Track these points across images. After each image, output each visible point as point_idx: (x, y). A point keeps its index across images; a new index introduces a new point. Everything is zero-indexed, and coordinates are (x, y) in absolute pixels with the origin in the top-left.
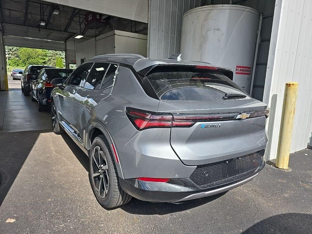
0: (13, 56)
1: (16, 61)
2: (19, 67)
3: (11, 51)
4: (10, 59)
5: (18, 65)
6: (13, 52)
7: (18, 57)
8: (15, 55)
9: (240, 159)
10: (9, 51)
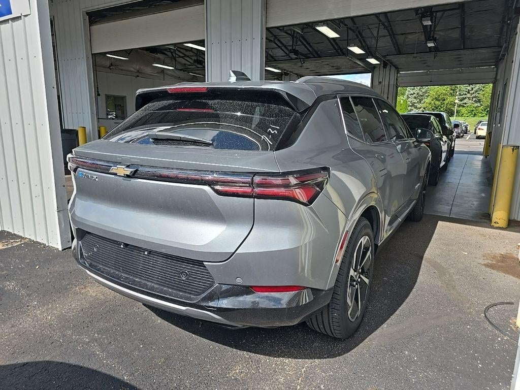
0: (470, 101)
1: (474, 109)
2: (476, 118)
3: (469, 93)
4: (465, 105)
5: (475, 114)
6: (472, 94)
7: (479, 101)
8: (474, 99)
9: (146, 253)
10: (466, 93)
